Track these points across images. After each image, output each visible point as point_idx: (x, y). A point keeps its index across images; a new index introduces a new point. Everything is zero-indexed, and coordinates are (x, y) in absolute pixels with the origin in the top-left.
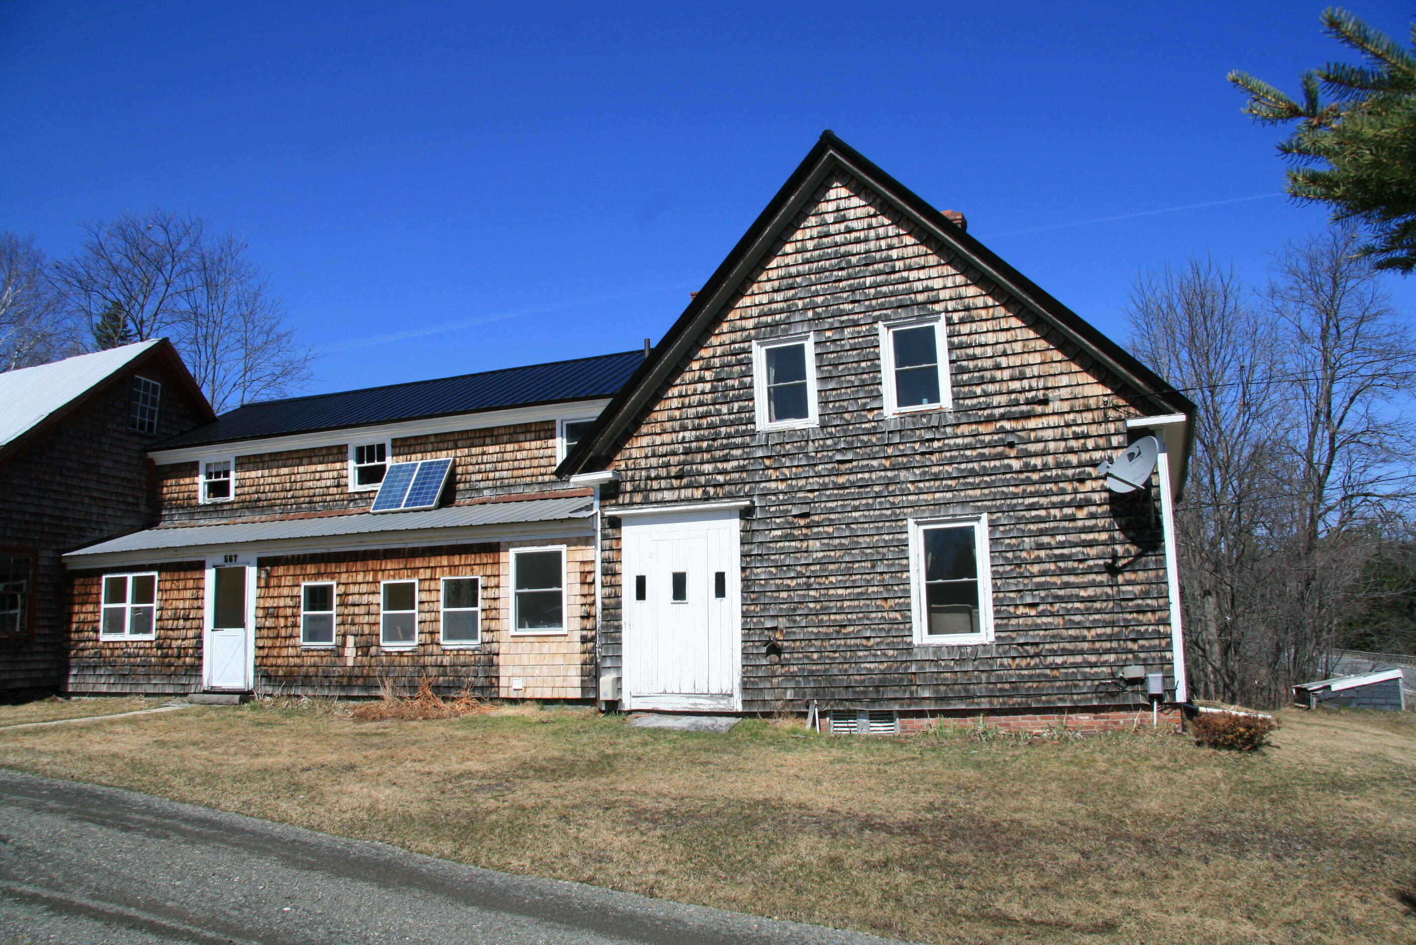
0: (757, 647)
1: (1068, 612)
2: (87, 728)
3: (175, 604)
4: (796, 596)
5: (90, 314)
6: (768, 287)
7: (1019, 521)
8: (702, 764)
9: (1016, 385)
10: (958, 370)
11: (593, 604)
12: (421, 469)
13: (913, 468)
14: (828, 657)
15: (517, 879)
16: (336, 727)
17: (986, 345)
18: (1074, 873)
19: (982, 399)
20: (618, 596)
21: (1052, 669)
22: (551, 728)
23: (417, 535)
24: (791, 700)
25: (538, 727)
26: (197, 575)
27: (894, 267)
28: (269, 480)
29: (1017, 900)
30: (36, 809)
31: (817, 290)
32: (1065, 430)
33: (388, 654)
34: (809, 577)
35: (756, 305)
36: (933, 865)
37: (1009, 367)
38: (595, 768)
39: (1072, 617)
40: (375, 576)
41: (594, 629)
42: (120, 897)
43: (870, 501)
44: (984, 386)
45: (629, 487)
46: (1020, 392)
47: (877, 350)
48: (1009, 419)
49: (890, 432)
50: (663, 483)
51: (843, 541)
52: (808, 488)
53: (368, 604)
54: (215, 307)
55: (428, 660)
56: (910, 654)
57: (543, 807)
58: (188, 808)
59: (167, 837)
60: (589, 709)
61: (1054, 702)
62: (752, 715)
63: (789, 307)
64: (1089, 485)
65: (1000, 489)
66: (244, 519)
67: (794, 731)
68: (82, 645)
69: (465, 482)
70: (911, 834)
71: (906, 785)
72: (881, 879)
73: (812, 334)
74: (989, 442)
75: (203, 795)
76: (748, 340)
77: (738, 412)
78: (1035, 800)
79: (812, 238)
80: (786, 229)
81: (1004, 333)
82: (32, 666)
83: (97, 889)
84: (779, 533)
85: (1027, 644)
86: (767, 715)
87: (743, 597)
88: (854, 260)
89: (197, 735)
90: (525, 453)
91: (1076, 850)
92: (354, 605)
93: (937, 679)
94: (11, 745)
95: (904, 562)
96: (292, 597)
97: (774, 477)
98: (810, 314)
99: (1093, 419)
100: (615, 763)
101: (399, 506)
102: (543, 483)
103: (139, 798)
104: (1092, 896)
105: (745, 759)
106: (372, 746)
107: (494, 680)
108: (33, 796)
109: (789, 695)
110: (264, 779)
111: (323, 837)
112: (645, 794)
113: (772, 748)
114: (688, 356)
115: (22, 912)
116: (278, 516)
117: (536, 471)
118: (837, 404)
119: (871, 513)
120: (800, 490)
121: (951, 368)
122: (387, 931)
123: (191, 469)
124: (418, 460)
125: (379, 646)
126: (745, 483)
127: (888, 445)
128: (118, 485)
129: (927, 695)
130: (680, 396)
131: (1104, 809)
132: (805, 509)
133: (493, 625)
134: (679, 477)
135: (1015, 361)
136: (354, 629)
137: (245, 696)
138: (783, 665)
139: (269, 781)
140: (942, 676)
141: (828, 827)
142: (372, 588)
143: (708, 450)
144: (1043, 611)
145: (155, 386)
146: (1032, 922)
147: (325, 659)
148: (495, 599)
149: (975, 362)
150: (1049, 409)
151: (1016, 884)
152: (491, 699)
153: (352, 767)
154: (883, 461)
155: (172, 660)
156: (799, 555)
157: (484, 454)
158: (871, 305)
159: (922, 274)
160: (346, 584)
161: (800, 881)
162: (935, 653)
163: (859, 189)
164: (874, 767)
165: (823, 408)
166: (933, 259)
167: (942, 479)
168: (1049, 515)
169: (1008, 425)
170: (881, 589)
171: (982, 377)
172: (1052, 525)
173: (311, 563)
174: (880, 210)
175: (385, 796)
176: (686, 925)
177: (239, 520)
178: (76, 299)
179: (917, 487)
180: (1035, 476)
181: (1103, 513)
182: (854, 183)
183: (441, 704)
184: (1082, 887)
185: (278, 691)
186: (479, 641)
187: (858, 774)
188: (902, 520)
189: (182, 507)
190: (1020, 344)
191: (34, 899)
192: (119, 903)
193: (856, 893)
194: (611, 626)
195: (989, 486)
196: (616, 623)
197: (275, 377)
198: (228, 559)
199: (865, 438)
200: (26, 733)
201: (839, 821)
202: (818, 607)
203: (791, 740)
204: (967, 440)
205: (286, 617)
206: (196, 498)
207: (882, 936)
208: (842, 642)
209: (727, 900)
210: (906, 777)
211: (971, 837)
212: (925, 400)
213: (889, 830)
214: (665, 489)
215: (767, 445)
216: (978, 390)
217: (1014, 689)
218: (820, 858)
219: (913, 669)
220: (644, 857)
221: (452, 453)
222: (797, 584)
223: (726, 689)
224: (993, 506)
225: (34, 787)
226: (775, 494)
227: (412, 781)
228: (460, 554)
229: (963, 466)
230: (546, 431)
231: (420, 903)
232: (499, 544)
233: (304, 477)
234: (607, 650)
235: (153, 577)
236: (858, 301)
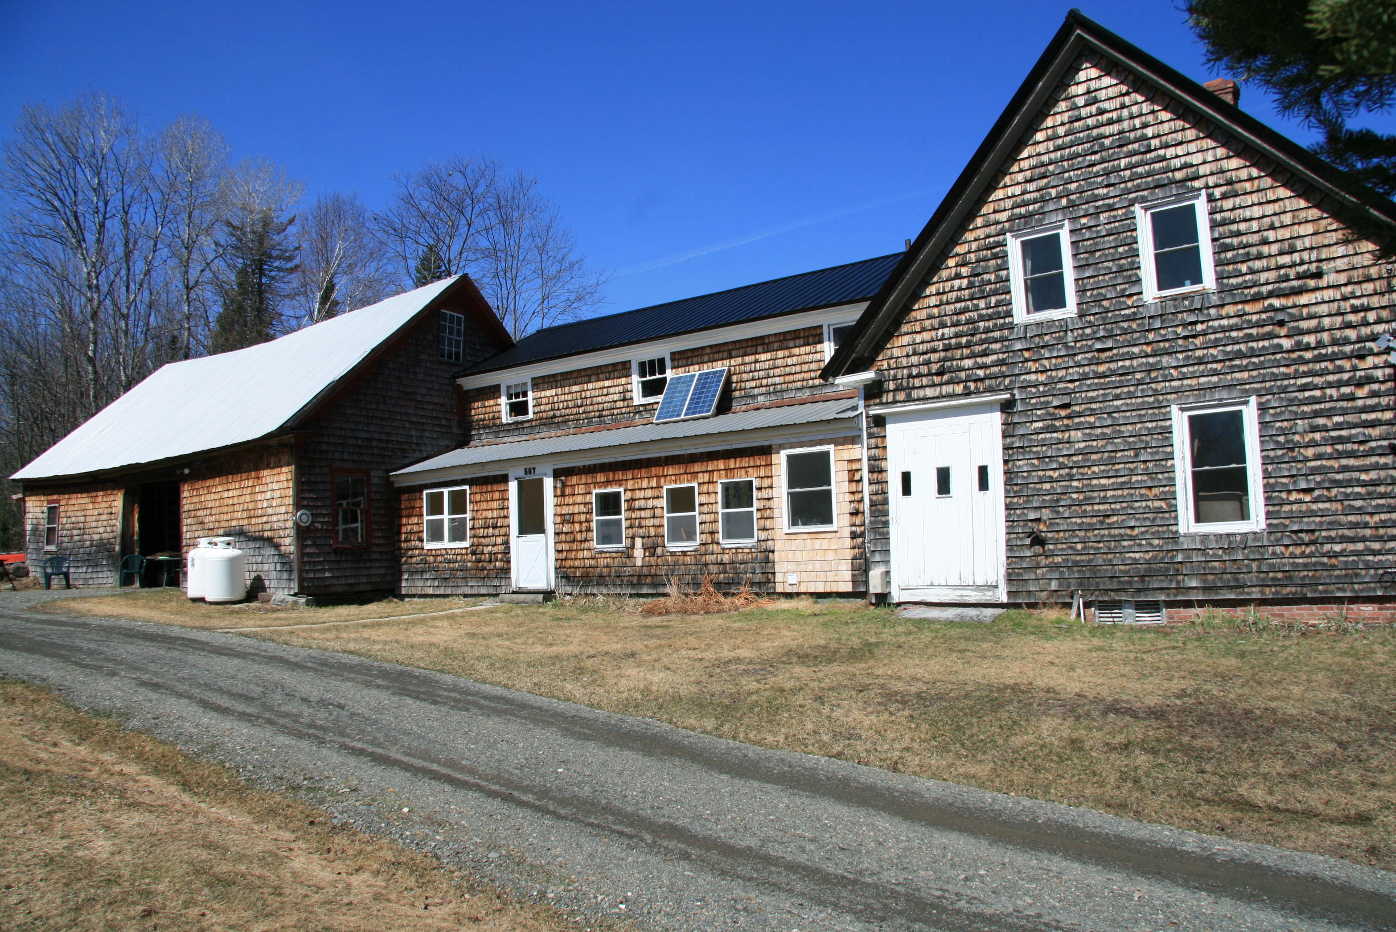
0: (1021, 539)
1: (1347, 497)
2: (413, 623)
3: (485, 514)
4: (1058, 487)
5: (405, 259)
6: (1020, 177)
7: (1291, 402)
8: (960, 651)
9: (1285, 259)
10: (1220, 248)
11: (861, 501)
12: (698, 380)
13: (1176, 352)
14: (1092, 547)
15: (770, 752)
16: (625, 621)
17: (1251, 219)
18: (1328, 762)
19: (1248, 277)
20: (884, 493)
21: (1330, 557)
22: (821, 619)
23: (695, 441)
24: (1055, 591)
25: (809, 620)
26: (502, 487)
27: (1149, 146)
28: (563, 398)
29: (1262, 786)
30: (367, 684)
31: (1070, 177)
32: (1342, 303)
33: (673, 554)
34: (1071, 468)
35: (1009, 198)
36: (1175, 749)
37: (1277, 241)
38: (854, 655)
39: (1352, 503)
40: (658, 482)
41: (864, 525)
42: (426, 755)
43: (1132, 389)
44: (1250, 264)
45: (892, 386)
46: (1290, 267)
47: (1134, 234)
48: (1278, 296)
49: (1150, 317)
50: (925, 381)
51: (1105, 430)
52: (1068, 378)
53: (653, 508)
54: (512, 242)
55: (710, 558)
56: (1176, 543)
57: (801, 689)
58: (487, 688)
59: (467, 710)
60: (860, 602)
61: (1332, 592)
62: (1017, 606)
63: (1042, 196)
64: (1370, 361)
65: (1269, 370)
66: (542, 435)
67: (1059, 621)
68: (410, 553)
69: (741, 389)
70: (1157, 719)
71: (1160, 672)
72: (1120, 761)
73: (1066, 222)
74: (1257, 322)
75: (501, 677)
76: (1002, 233)
77: (996, 306)
78: (1296, 690)
79: (1062, 124)
80: (1036, 116)
81: (1271, 205)
82: (372, 572)
83: (409, 748)
84: (1040, 424)
85: (1301, 531)
86: (1032, 606)
87: (1006, 490)
88: (1107, 142)
89: (502, 628)
90: (795, 358)
91: (1332, 740)
92: (640, 509)
93: (1204, 568)
94: (353, 635)
95: (1169, 449)
96: (585, 504)
97: (1033, 369)
98: (1064, 202)
99: (1375, 290)
100: (875, 651)
101: (679, 415)
102: (813, 387)
103: (448, 678)
104: (1346, 787)
105: (1004, 647)
106: (653, 637)
107: (770, 576)
108: (365, 675)
109: (1054, 585)
110: (554, 664)
111: (601, 714)
112: (899, 678)
113: (1032, 637)
114: (944, 254)
115: (352, 761)
116: (571, 431)
117: (807, 376)
118: (1095, 292)
119: (1134, 401)
120: (1061, 381)
121: (1214, 247)
122: (644, 792)
123: (493, 391)
124: (695, 371)
125: (664, 546)
126: (1005, 377)
127: (1149, 331)
128: (432, 410)
129: (1194, 584)
130: (938, 294)
131: (1372, 700)
132: (1066, 400)
133: (768, 524)
134: (940, 373)
135: (1285, 233)
136: (641, 531)
137: (548, 595)
138: (1047, 557)
139: (558, 666)
140: (1210, 565)
141: (1073, 710)
142: (656, 493)
143: (968, 345)
144: (1319, 496)
145: (459, 319)
146: (1276, 809)
147: (616, 561)
148: (769, 499)
149: (1240, 239)
150: (1323, 282)
151: (1262, 770)
152: (768, 594)
153: (633, 655)
154: (1145, 347)
155: (485, 564)
156: (1060, 446)
157: (756, 361)
158: (1126, 187)
159: (1180, 150)
160: (632, 490)
161: (1039, 761)
162: (1202, 542)
163: (1109, 67)
164: (1132, 655)
165: (1080, 297)
166: (1191, 134)
167: (1207, 363)
168: (1324, 395)
169: (1277, 302)
170: (1145, 478)
171: (1248, 254)
172: (1328, 405)
173: (600, 472)
174: (1133, 87)
175: (659, 679)
176: (922, 796)
177: (538, 436)
178: (394, 245)
179: (1181, 372)
180: (1308, 355)
181: (1388, 390)
182: (1104, 62)
183: (722, 599)
184: (1335, 777)
185: (576, 591)
186: (756, 539)
187: (1114, 661)
188: (1165, 407)
189: (489, 427)
190: (1289, 215)
191: (361, 752)
192: (424, 759)
193: (1094, 774)
194: (878, 522)
195: (1257, 367)
196: (883, 519)
197: (570, 303)
198: (528, 471)
199: (1125, 325)
200: (365, 626)
201: (1084, 705)
202: (1081, 497)
203: (1053, 630)
204: (1232, 321)
205: (581, 523)
206: (500, 418)
207: (1117, 815)
208: (1106, 532)
209: (967, 776)
210: (1162, 665)
211: (1219, 723)
212: (1187, 282)
213: (1134, 714)
214: (927, 386)
215: (1025, 337)
216: (1244, 268)
217: (1287, 578)
218: (1061, 739)
219: (1180, 558)
220: (891, 735)
221: (727, 362)
222: (1060, 475)
223: (991, 580)
224: (1262, 388)
225: (367, 669)
226: (1035, 386)
227: (684, 666)
228: (735, 458)
229: (1229, 348)
230: (814, 336)
231: (678, 770)
232: (770, 447)
233: (593, 393)
234: (875, 545)
235: (465, 491)
236: (1113, 185)
